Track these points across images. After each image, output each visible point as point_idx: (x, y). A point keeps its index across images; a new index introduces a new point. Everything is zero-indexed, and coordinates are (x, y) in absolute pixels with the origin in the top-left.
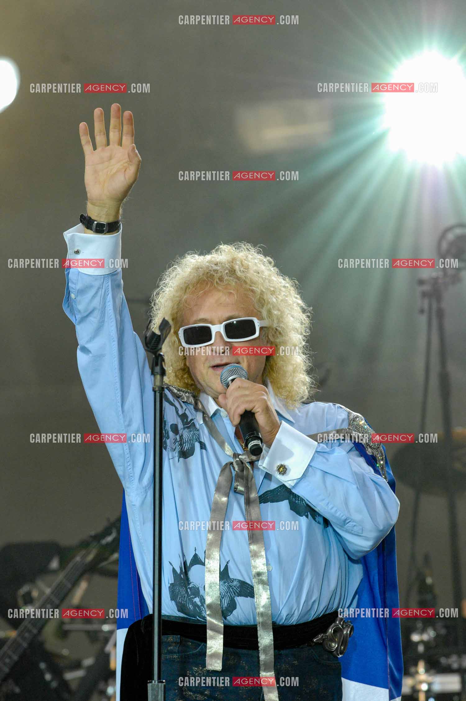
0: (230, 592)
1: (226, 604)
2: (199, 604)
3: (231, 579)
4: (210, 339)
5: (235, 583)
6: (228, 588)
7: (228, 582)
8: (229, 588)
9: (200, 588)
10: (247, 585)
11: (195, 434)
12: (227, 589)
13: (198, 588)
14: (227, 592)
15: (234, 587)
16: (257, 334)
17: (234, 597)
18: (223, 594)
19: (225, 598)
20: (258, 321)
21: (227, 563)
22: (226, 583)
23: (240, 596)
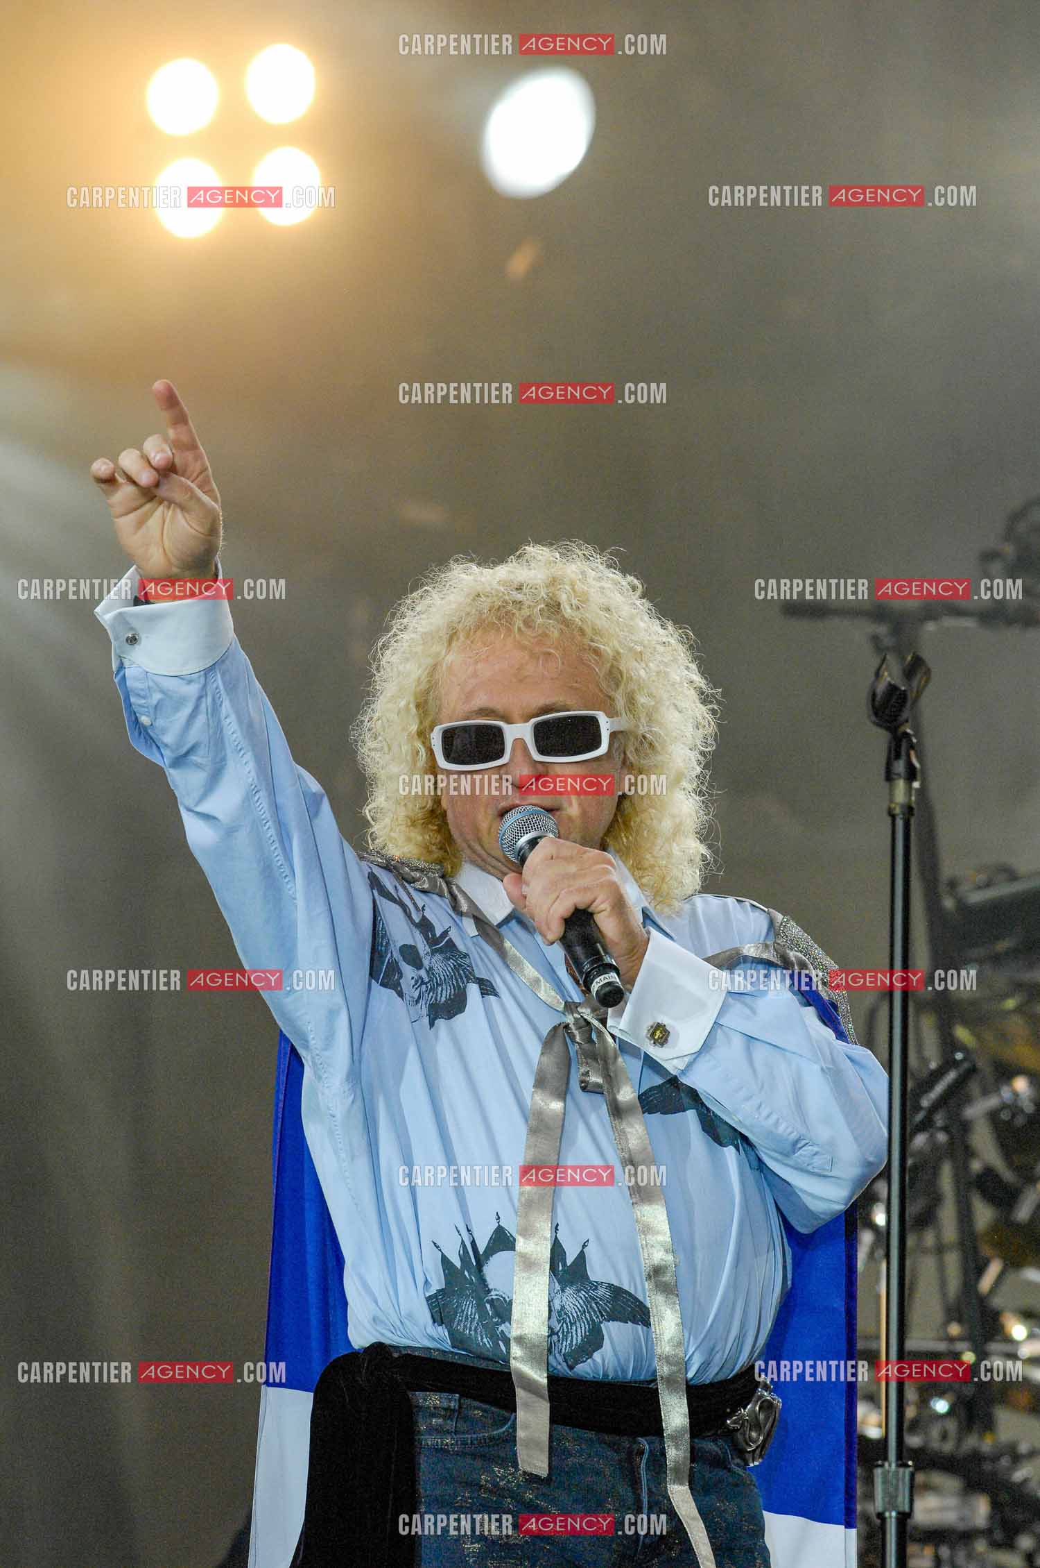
0: (590, 1310)
3: (591, 1283)
5: (601, 1291)
6: (587, 1301)
7: (587, 1288)
8: (589, 1302)
12: (582, 1304)
14: (584, 1311)
17: (601, 1322)
18: (575, 1315)
19: (578, 1325)
21: (584, 1246)
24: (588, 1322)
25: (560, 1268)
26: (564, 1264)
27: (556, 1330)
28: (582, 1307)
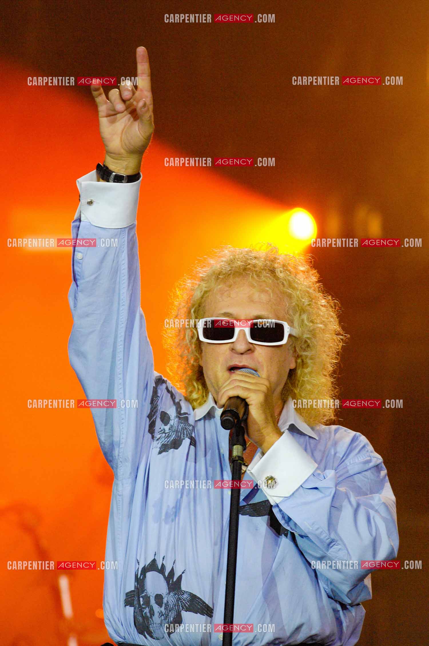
1: (172, 619)
2: (148, 614)
4: (231, 337)
5: (185, 596)
6: (177, 601)
9: (151, 597)
10: (199, 600)
11: (186, 428)
13: (149, 598)
14: (176, 605)
15: (184, 600)
16: (284, 341)
18: (171, 606)
20: (289, 327)
22: (177, 595)
23: (189, 612)
24: (176, 611)
25: (170, 583)
26: (173, 581)
27: (163, 613)
28: (175, 603)
